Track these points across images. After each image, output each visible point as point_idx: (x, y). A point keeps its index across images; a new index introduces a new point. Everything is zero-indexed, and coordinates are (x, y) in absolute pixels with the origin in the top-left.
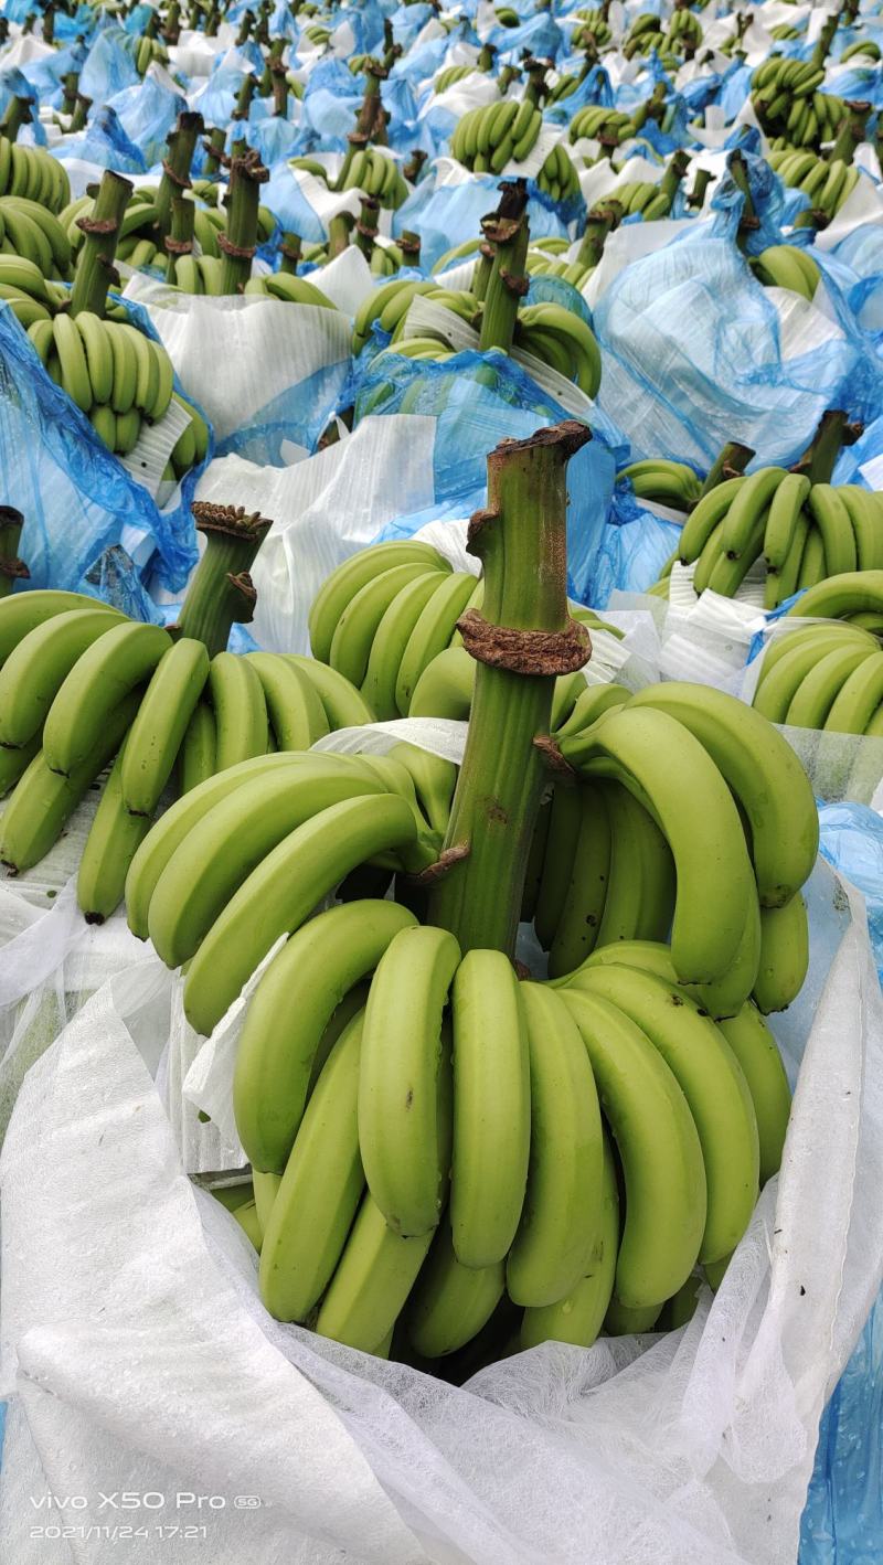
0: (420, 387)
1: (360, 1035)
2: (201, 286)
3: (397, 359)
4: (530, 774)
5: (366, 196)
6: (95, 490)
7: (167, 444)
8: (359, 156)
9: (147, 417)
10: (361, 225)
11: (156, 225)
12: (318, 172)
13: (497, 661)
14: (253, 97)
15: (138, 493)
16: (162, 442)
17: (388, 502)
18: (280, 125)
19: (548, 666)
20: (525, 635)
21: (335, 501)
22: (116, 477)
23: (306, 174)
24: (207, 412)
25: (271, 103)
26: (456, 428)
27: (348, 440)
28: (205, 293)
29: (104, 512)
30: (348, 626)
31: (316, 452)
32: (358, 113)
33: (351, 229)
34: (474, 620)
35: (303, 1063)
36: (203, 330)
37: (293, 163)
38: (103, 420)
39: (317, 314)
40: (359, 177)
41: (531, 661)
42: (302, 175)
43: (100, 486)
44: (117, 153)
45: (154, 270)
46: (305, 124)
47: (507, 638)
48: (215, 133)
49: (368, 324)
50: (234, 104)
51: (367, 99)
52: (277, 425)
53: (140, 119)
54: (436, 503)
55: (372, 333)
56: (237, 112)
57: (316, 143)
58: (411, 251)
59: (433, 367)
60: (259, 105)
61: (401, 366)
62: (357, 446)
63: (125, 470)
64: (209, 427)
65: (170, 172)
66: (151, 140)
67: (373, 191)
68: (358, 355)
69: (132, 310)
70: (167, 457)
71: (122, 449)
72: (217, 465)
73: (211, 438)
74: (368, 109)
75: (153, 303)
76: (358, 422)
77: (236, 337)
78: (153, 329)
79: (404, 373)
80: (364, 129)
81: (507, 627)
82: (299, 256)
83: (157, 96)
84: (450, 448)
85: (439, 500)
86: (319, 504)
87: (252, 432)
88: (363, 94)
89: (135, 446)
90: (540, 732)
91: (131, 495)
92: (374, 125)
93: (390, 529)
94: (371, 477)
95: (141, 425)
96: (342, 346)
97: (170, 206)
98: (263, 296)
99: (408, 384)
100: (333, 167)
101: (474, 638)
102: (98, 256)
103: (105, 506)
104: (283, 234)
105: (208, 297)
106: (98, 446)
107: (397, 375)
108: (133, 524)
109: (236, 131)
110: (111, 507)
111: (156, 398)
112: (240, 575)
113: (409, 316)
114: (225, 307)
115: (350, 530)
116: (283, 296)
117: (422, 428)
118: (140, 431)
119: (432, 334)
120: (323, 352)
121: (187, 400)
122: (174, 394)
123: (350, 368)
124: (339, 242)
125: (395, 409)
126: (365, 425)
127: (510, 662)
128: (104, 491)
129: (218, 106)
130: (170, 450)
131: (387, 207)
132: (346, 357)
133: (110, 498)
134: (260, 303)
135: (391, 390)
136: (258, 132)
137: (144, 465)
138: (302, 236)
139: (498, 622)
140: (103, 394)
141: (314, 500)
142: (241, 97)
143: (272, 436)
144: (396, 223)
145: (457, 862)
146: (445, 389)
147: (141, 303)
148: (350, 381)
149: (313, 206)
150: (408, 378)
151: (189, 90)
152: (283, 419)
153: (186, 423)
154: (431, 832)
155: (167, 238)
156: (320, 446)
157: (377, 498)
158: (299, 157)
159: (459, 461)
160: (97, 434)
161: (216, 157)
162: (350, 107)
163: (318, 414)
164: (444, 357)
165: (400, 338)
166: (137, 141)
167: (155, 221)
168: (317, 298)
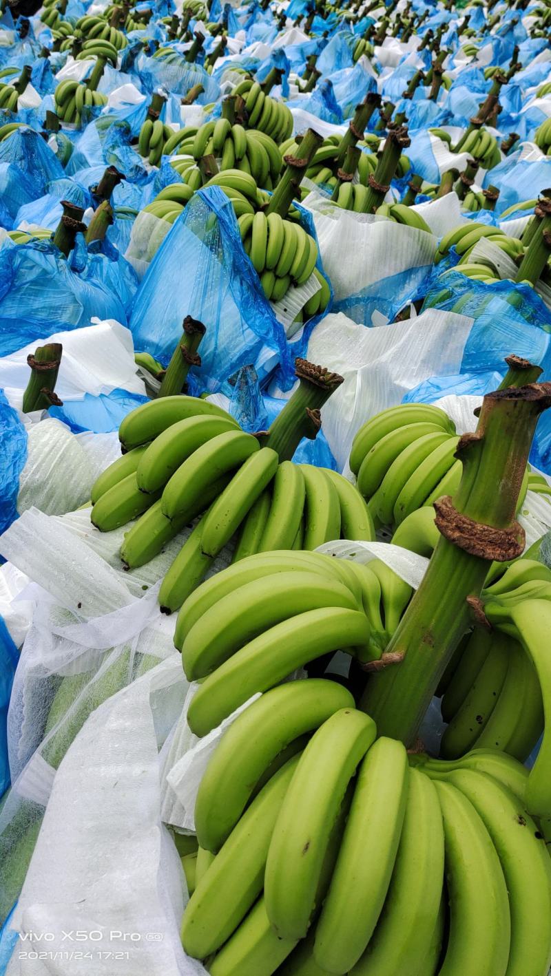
0: (470, 297)
1: (292, 775)
2: (351, 205)
3: (459, 276)
4: (458, 619)
5: (473, 159)
6: (252, 320)
7: (302, 301)
8: (475, 132)
9: (294, 282)
10: (464, 177)
11: (336, 160)
12: (446, 139)
13: (454, 540)
14: (418, 85)
15: (277, 327)
16: (299, 298)
17: (430, 365)
18: (430, 105)
19: (490, 552)
20: (479, 527)
21: (395, 358)
22: (266, 315)
23: (438, 139)
24: (332, 283)
25: (428, 90)
26: (486, 329)
27: (415, 320)
28: (352, 210)
29: (254, 334)
30: (374, 455)
31: (393, 323)
32: (481, 105)
33: (455, 180)
34: (446, 505)
35: (247, 786)
36: (344, 233)
37: (431, 131)
38: (267, 280)
39: (417, 234)
40: (471, 145)
41: (478, 546)
42: (434, 139)
43: (255, 319)
44: (327, 110)
45: (327, 187)
46: (447, 107)
47: (465, 525)
48: (389, 105)
49: (448, 247)
50: (406, 88)
51: (489, 97)
52: (374, 299)
53: (346, 89)
54: (460, 373)
55: (448, 253)
56: (406, 93)
57: (450, 119)
58: (491, 199)
59: (480, 286)
60: (421, 89)
61: (460, 281)
62: (419, 325)
63: (273, 312)
64: (332, 293)
65: (353, 128)
66: (350, 103)
67: (478, 156)
68: (437, 264)
69: (303, 214)
70: (300, 308)
71: (275, 298)
72: (330, 317)
73: (331, 299)
74: (488, 103)
75: (319, 210)
76: (424, 310)
77: (363, 240)
78: (314, 228)
79: (461, 285)
80: (482, 116)
81: (468, 517)
82: (419, 190)
83: (361, 76)
84: (478, 341)
85: (463, 371)
86: (386, 357)
87: (358, 300)
88: (488, 93)
89: (283, 298)
90: (473, 593)
91: (272, 327)
92: (490, 113)
93: (426, 384)
94: (422, 348)
95: (290, 285)
96: (429, 256)
97: (346, 151)
98: (387, 218)
99: (461, 294)
100: (456, 135)
101: (443, 517)
102: (291, 180)
103: (255, 331)
104: (413, 176)
105: (353, 212)
106: (261, 294)
107: (456, 286)
108: (269, 346)
109: (402, 105)
110: (259, 333)
111: (303, 271)
112: (314, 411)
113: (474, 249)
114: (361, 220)
115: (400, 378)
116: (399, 219)
117: (463, 324)
118: (288, 290)
119: (487, 263)
120: (415, 258)
121: (323, 274)
122: (315, 268)
123: (430, 271)
124: (446, 187)
125: (449, 308)
126: (428, 313)
127: (463, 544)
128: (257, 322)
129: (396, 88)
130: (303, 305)
131: (484, 168)
132: (429, 264)
133: (260, 327)
134: (383, 222)
135: (450, 295)
136: (416, 107)
137: (285, 310)
138: (424, 178)
139: (463, 510)
140: (271, 264)
141: (384, 353)
142: (411, 84)
143: (369, 304)
144: (487, 178)
145: (393, 664)
146: (485, 302)
147: (310, 210)
148: (428, 281)
149: (437, 160)
150: (463, 289)
151: (381, 75)
152: (378, 295)
153: (317, 289)
154: (383, 632)
155: (340, 170)
156: (395, 319)
157: (423, 361)
158: (437, 128)
159: (483, 350)
160: (262, 287)
161: (385, 120)
162: (478, 100)
163: (401, 296)
164: (491, 281)
165: (465, 261)
166: (341, 103)
167: (336, 157)
168: (420, 224)
